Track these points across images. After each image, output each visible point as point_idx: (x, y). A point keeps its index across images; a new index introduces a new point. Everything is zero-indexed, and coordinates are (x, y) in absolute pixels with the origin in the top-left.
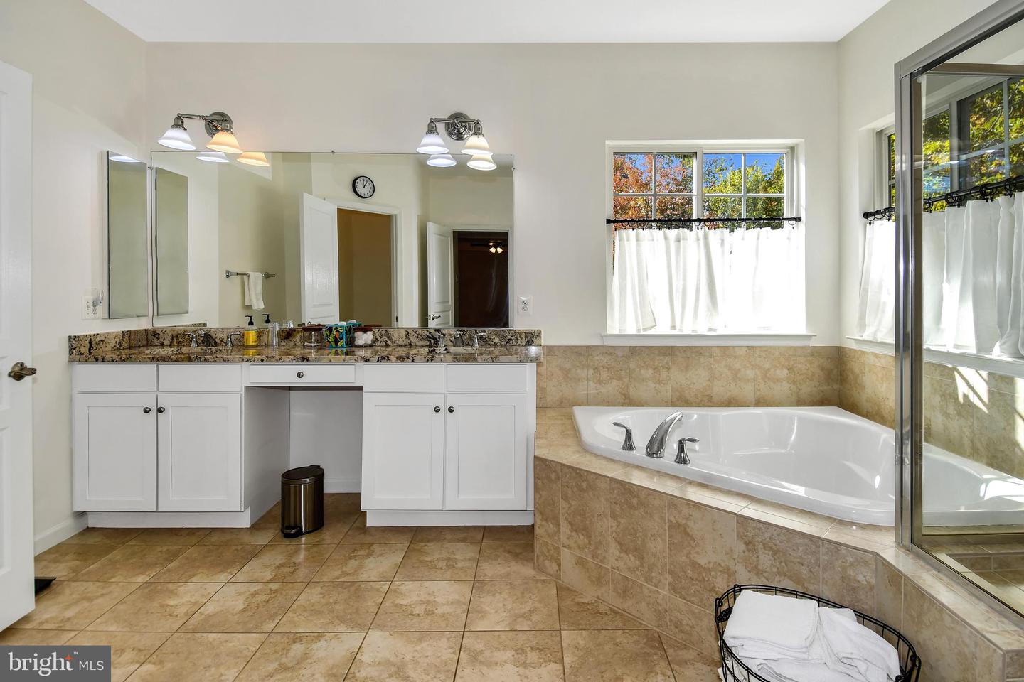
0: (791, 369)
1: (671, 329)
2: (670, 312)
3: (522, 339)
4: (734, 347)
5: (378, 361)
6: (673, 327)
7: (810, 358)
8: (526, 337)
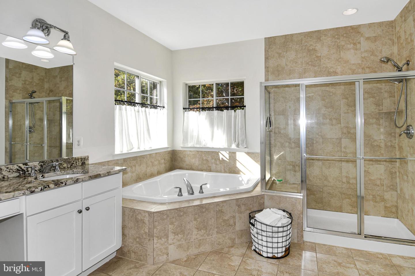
0: (164, 159)
1: (138, 149)
2: (138, 142)
3: (79, 162)
4: (152, 154)
5: (41, 190)
6: (139, 148)
7: (168, 154)
8: (81, 161)
